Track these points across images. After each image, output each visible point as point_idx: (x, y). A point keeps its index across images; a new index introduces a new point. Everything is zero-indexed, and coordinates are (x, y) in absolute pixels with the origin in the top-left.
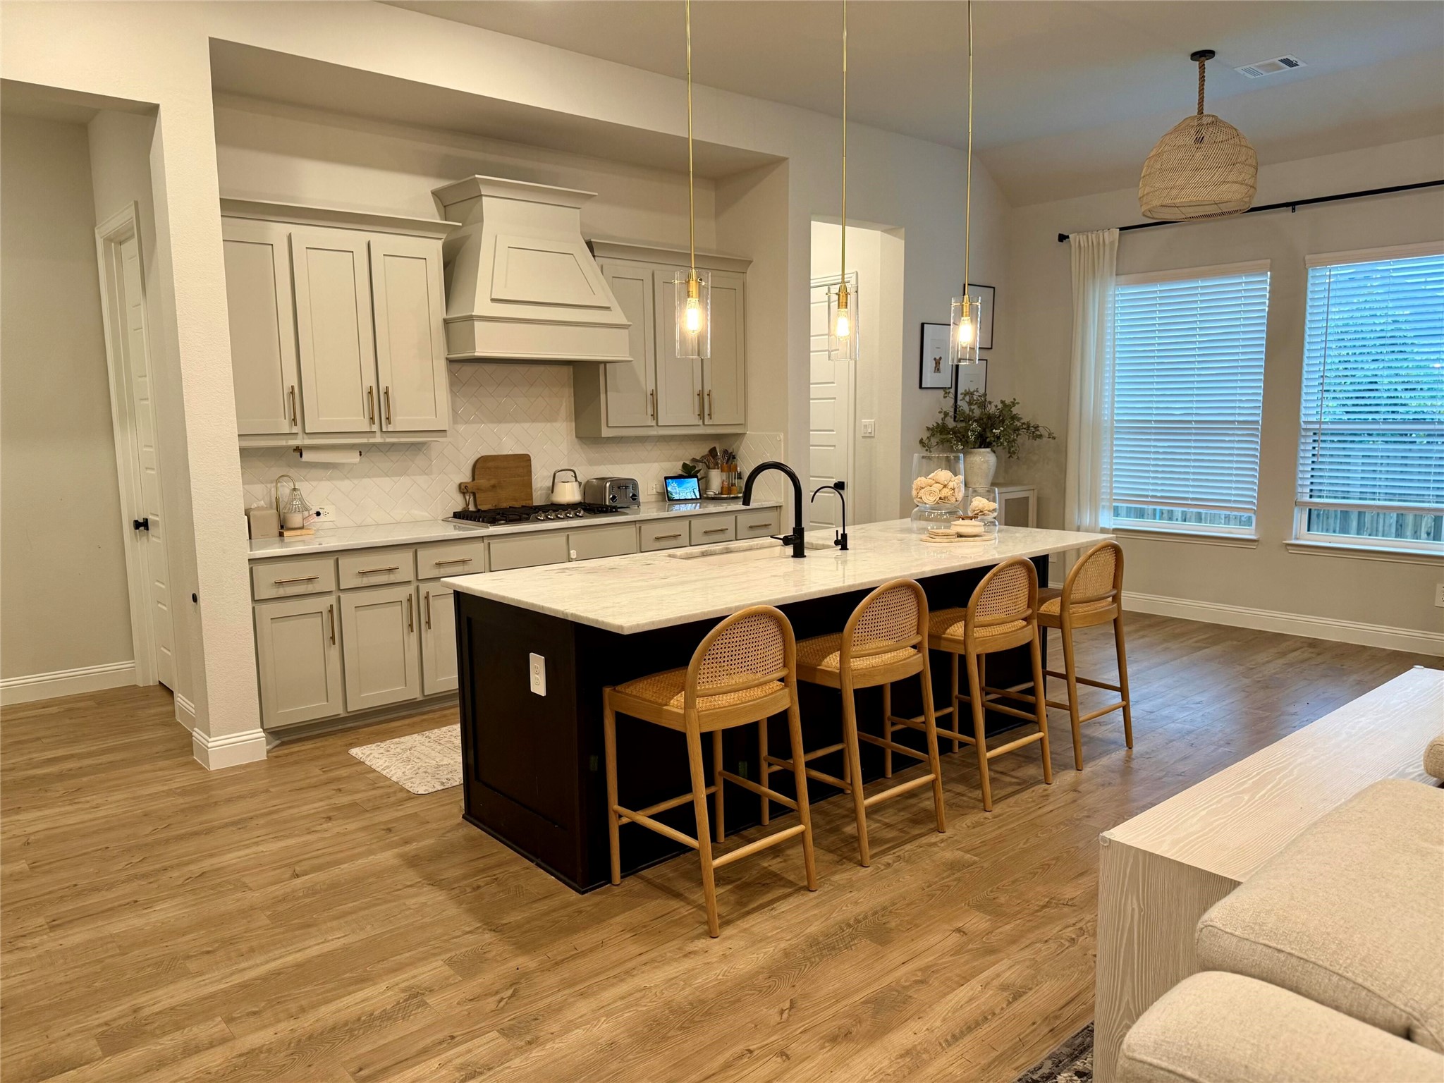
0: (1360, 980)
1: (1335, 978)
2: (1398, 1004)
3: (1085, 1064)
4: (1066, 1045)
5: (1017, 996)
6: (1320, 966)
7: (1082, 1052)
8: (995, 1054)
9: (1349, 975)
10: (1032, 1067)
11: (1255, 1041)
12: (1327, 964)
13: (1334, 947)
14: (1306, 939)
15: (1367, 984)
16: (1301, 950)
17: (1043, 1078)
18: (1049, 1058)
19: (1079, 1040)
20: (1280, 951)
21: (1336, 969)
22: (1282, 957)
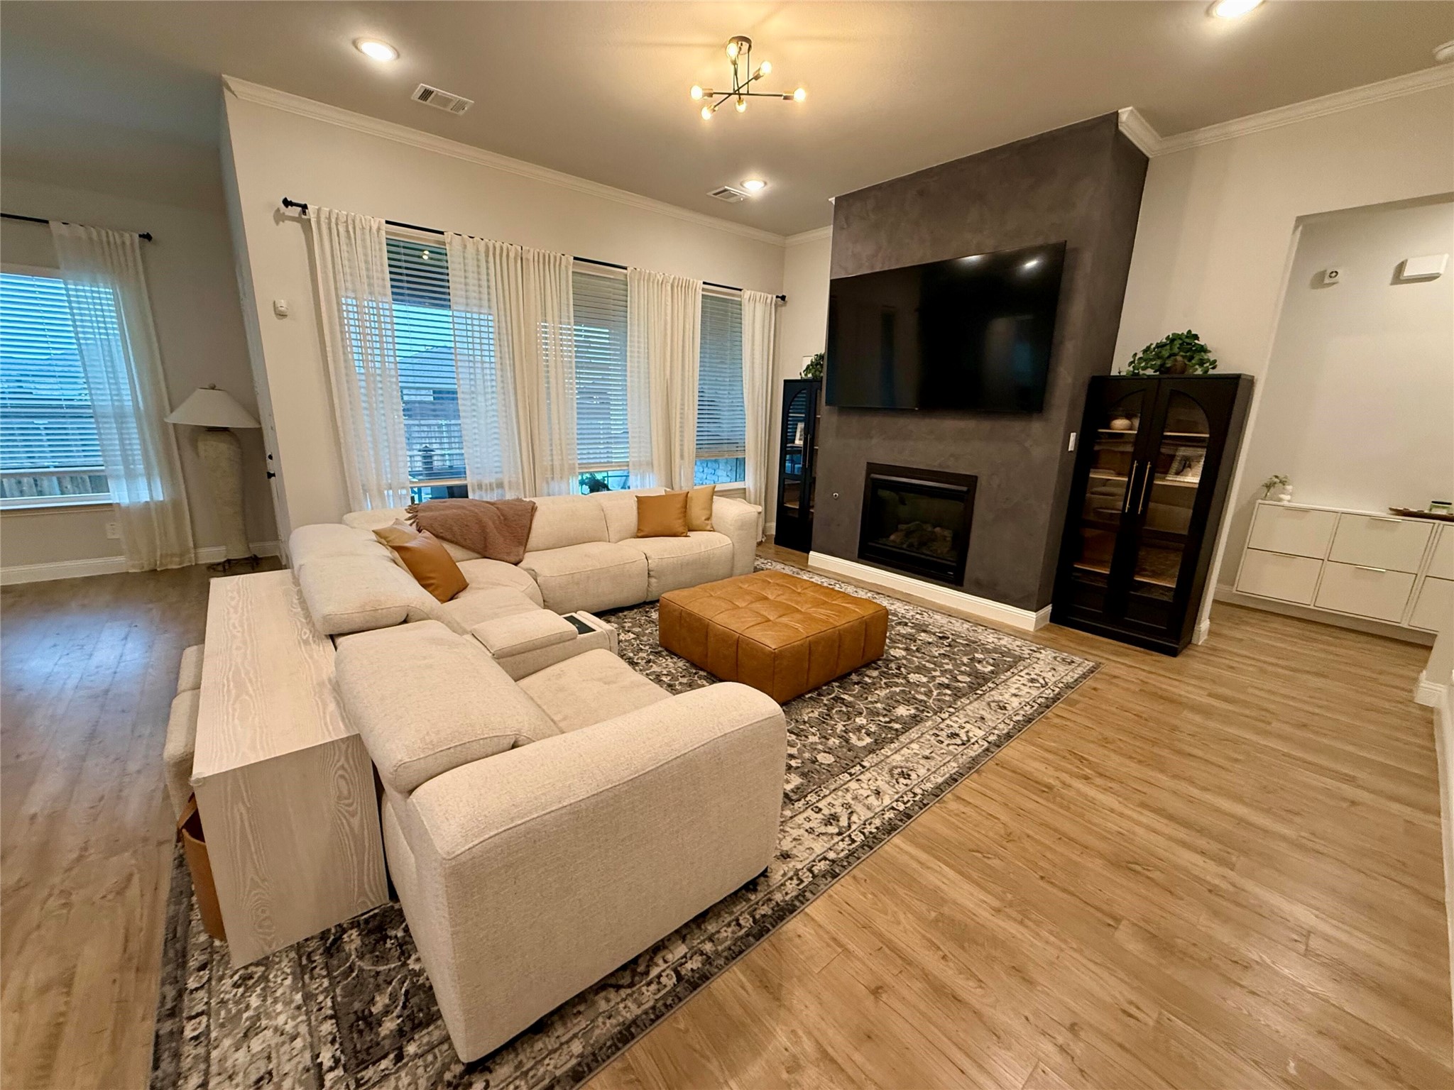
0: (491, 735)
1: (481, 742)
2: (509, 733)
3: (197, 959)
4: (165, 964)
5: (67, 983)
6: (472, 741)
7: (184, 956)
8: (107, 1034)
9: (486, 736)
10: (157, 1004)
11: (505, 792)
12: (474, 739)
13: (470, 728)
14: (457, 734)
15: (495, 734)
16: (459, 741)
17: (175, 1000)
18: (163, 984)
19: (171, 954)
20: (449, 748)
21: (479, 737)
22: (452, 750)
